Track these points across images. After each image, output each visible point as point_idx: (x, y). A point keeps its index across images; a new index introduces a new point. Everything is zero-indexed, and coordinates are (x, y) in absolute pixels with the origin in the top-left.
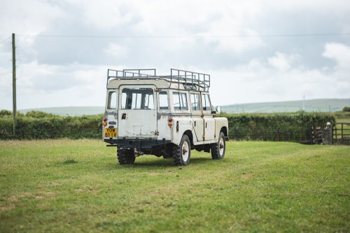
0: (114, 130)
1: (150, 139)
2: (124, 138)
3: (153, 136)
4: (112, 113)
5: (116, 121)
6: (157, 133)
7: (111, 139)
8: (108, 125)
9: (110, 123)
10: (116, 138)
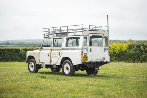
0: (86, 57)
1: (102, 61)
2: (91, 62)
3: (103, 60)
4: (85, 48)
5: (87, 52)
6: (104, 59)
7: (85, 62)
8: (84, 55)
9: (84, 54)
10: (87, 62)
